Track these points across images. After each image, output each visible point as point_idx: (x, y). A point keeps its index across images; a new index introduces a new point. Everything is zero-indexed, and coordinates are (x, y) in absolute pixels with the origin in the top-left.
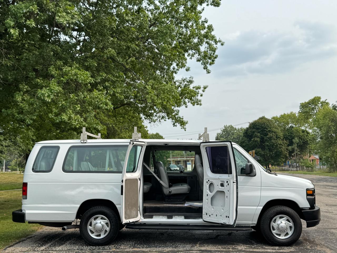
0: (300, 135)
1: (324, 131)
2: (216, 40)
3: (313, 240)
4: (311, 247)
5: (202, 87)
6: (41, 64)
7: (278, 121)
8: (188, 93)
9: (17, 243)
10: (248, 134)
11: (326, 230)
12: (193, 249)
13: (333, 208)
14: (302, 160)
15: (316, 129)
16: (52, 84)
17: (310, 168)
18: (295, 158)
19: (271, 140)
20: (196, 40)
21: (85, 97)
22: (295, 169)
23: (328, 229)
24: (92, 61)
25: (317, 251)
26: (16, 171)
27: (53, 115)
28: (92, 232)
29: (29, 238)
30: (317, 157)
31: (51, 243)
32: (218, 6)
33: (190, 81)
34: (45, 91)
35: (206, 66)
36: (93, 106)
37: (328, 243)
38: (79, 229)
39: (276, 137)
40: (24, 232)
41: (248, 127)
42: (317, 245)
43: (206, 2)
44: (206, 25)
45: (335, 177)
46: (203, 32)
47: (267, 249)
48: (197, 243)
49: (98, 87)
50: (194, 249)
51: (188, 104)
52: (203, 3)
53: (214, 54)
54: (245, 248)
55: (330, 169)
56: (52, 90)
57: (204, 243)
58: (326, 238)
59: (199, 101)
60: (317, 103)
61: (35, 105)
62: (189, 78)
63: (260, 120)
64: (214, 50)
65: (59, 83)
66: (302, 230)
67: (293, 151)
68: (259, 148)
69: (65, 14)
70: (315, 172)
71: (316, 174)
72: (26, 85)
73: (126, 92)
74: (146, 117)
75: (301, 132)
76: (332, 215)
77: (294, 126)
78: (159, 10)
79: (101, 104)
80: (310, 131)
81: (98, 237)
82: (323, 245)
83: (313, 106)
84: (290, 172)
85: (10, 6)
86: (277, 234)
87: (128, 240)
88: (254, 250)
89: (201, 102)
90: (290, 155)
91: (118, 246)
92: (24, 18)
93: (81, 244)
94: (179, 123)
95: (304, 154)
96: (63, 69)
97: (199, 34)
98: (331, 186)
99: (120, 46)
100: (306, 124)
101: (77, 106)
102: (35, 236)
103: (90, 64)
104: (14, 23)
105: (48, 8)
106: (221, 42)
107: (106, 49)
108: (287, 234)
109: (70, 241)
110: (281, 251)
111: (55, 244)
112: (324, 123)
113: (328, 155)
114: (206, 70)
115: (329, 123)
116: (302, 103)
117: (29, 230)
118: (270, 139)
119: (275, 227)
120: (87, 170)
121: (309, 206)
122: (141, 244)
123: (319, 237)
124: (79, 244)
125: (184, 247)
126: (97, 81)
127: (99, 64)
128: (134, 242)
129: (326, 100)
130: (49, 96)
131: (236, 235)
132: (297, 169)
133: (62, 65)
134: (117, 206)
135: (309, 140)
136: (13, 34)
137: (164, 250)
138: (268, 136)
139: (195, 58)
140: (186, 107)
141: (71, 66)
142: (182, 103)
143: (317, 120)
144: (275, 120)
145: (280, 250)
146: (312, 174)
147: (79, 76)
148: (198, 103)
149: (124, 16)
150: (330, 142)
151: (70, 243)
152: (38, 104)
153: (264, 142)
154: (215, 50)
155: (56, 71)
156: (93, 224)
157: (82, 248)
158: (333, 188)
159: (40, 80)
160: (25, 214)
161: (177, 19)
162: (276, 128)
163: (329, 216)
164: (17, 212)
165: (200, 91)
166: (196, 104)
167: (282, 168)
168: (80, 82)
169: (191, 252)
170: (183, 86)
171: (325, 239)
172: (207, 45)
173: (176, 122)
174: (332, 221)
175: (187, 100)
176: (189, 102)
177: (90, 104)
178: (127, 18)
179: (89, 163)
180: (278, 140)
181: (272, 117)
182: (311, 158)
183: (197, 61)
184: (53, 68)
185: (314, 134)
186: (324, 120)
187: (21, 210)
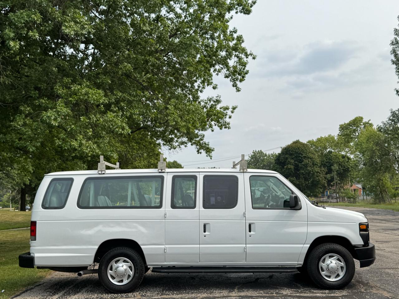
0: (340, 161)
1: (368, 156)
2: (246, 53)
3: (366, 282)
4: (366, 290)
5: (231, 107)
6: (44, 82)
7: (315, 146)
8: (215, 115)
9: (24, 292)
10: (281, 160)
11: (380, 270)
12: (231, 295)
13: (384, 245)
14: (342, 190)
15: (359, 154)
16: (59, 105)
17: (352, 200)
18: (334, 188)
19: (307, 167)
20: (223, 54)
21: (98, 120)
22: (335, 201)
23: (382, 269)
24: (105, 77)
25: (373, 294)
26: (8, 207)
27: (60, 141)
28: (113, 278)
29: (37, 286)
30: (360, 186)
31: (64, 291)
32: (248, 14)
33: (217, 100)
34: (52, 113)
35: (235, 83)
36: (107, 131)
37: (384, 285)
38: (97, 274)
39: (313, 164)
40: (30, 279)
41: (280, 152)
42: (372, 287)
43: (235, 9)
44: (235, 36)
45: (382, 209)
46: (232, 44)
47: (316, 293)
48: (235, 288)
49: (112, 108)
50: (233, 295)
51: (214, 127)
52: (232, 10)
53: (244, 69)
54: (291, 292)
55: (375, 199)
56: (59, 111)
57: (243, 288)
58: (381, 280)
59: (227, 124)
60: (359, 125)
61: (40, 130)
62: (216, 97)
63: (294, 144)
64: (244, 65)
65: (67, 104)
66: (355, 270)
67: (332, 179)
68: (293, 177)
69: (72, 23)
70: (357, 204)
71: (360, 206)
72: (28, 106)
73: (145, 113)
74: (165, 143)
75: (340, 157)
76: (384, 253)
77: (333, 151)
78: (181, 18)
79: (117, 128)
80: (352, 156)
81: (120, 282)
82: (379, 288)
83: (355, 128)
84: (329, 204)
85: (10, 15)
86: (326, 276)
87: (154, 286)
88: (302, 295)
89: (230, 125)
90: (329, 185)
91: (143, 293)
92: (26, 29)
93: (100, 291)
94: (204, 150)
95: (344, 183)
96: (72, 87)
97: (227, 46)
98: (379, 220)
99: (137, 60)
100: (347, 149)
101: (88, 131)
102: (43, 283)
103: (102, 81)
104: (14, 35)
105: (54, 16)
106: (252, 56)
107: (121, 64)
108: (338, 275)
109: (86, 288)
110: (332, 295)
111: (69, 293)
112: (367, 147)
113: (372, 184)
114: (235, 88)
115: (373, 147)
116: (341, 125)
117: (36, 277)
118: (305, 167)
119: (324, 268)
120: (104, 206)
121: (363, 243)
122: (169, 290)
123: (373, 278)
124: (97, 291)
125: (221, 293)
126: (111, 101)
127: (112, 81)
128: (162, 288)
129: (370, 120)
130: (55, 119)
131: (278, 278)
132: (337, 201)
133: (70, 83)
134: (142, 247)
135: (350, 167)
136: (13, 47)
137: (197, 296)
138: (303, 163)
139: (222, 74)
140: (213, 131)
141: (80, 84)
142: (208, 126)
143: (359, 143)
144: (311, 145)
145: (331, 293)
146: (355, 206)
147: (90, 95)
148: (226, 126)
149: (142, 25)
150: (375, 169)
151: (86, 290)
152: (42, 128)
153: (299, 170)
154: (246, 65)
155: (63, 90)
156: (114, 268)
157: (102, 296)
158: (381, 221)
159: (45, 100)
160: (34, 257)
161: (202, 29)
162: (312, 154)
163: (381, 254)
164: (25, 256)
165: (229, 112)
166: (224, 127)
167: (319, 199)
168: (92, 102)
169: (230, 298)
170: (209, 107)
171: (379, 280)
172: (236, 59)
173: (200, 149)
174: (385, 259)
175: (213, 123)
176: (215, 125)
177: (104, 128)
178: (144, 28)
179: (106, 197)
180: (315, 167)
181: (307, 141)
182: (352, 188)
183: (225, 77)
184: (59, 86)
185: (356, 160)
186: (367, 143)
187: (29, 253)
